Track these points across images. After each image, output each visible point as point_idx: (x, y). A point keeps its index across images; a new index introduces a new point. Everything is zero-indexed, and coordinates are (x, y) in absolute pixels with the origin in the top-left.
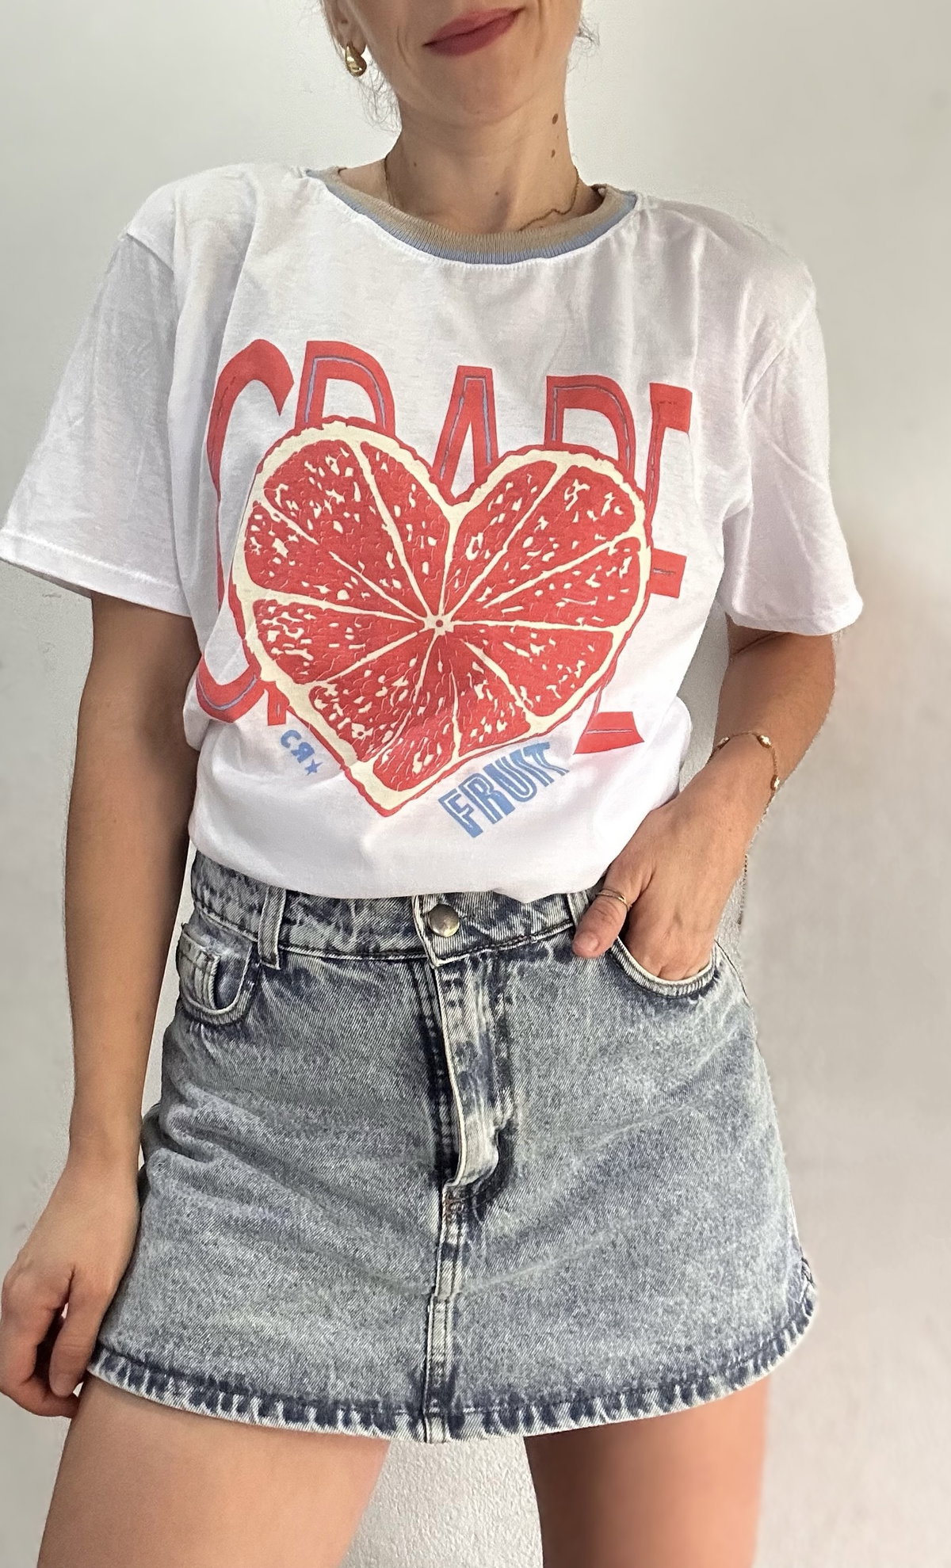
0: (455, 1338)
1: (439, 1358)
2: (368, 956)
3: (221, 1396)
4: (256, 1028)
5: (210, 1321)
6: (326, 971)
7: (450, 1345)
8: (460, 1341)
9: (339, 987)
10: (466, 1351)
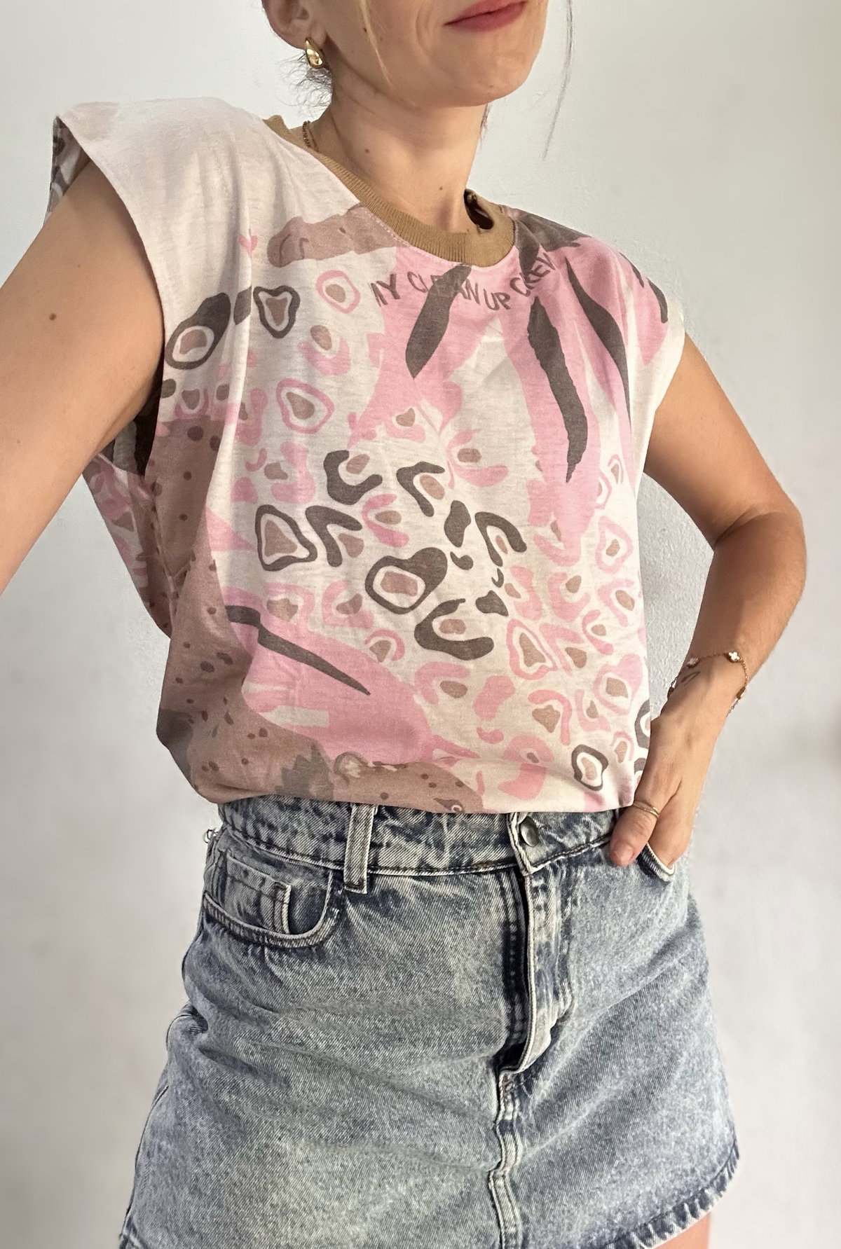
0: (521, 1209)
1: (512, 1230)
2: (459, 870)
4: (335, 951)
6: (417, 889)
7: (518, 1216)
8: (526, 1211)
9: (430, 904)
10: (532, 1218)
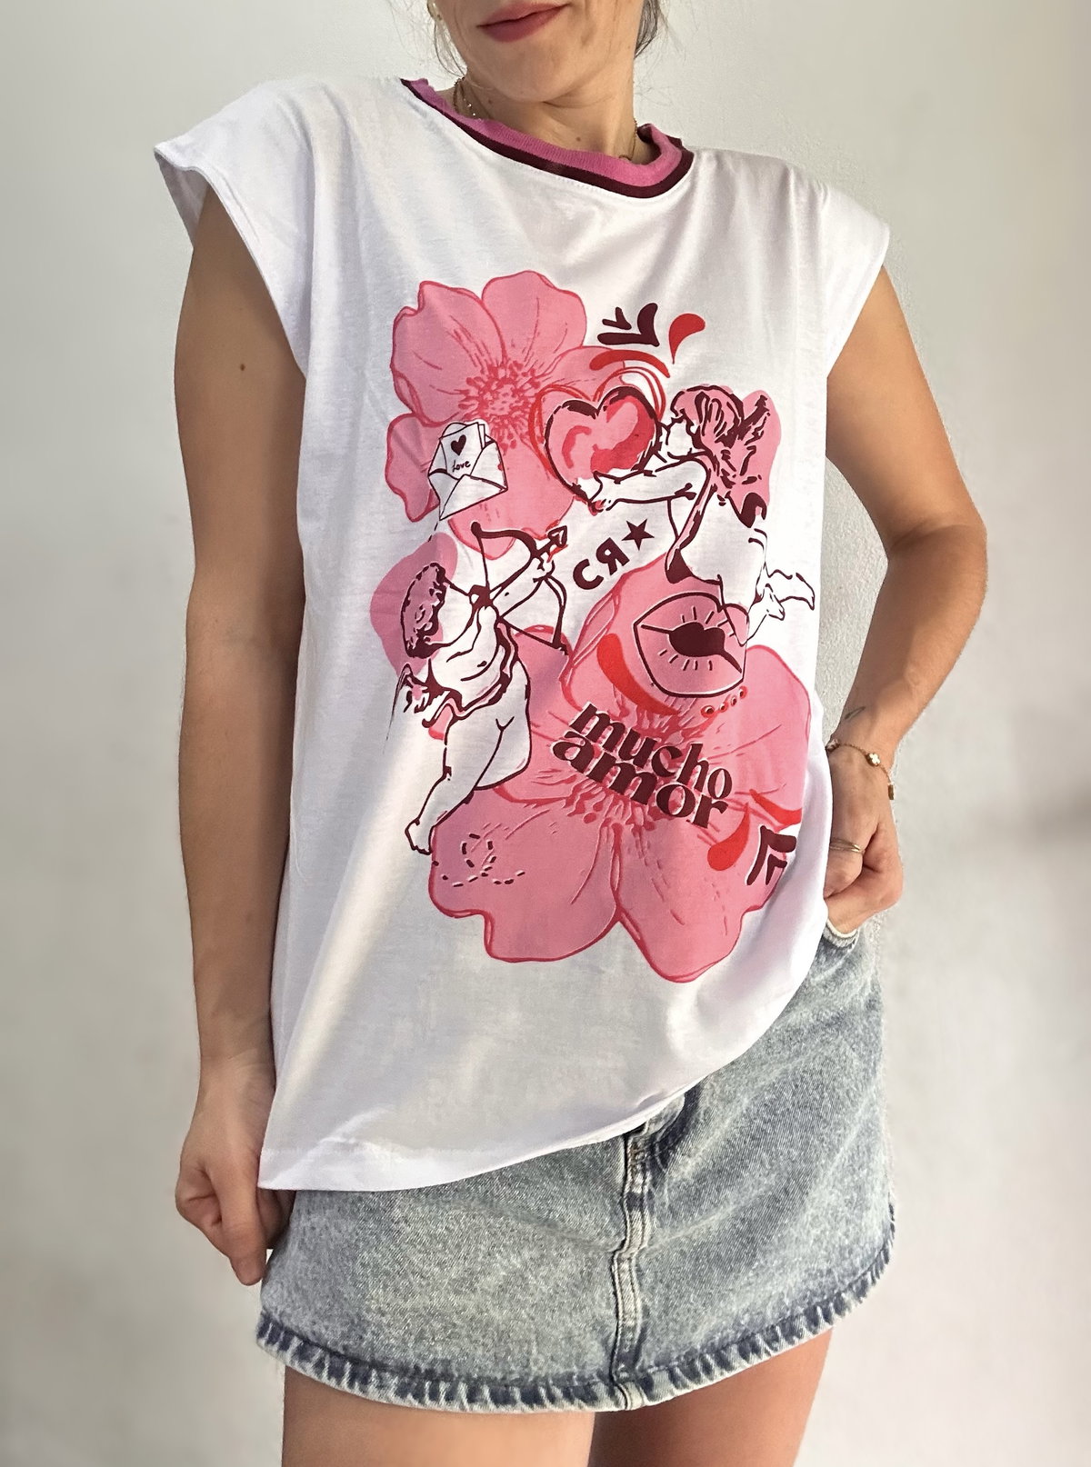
0: (643, 1301)
3: (427, 1385)
5: (408, 1305)
8: (649, 1303)
10: (654, 1313)
